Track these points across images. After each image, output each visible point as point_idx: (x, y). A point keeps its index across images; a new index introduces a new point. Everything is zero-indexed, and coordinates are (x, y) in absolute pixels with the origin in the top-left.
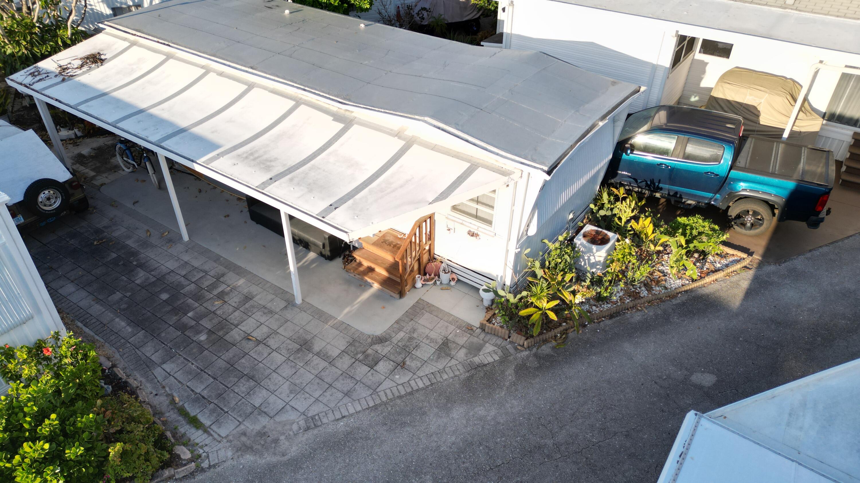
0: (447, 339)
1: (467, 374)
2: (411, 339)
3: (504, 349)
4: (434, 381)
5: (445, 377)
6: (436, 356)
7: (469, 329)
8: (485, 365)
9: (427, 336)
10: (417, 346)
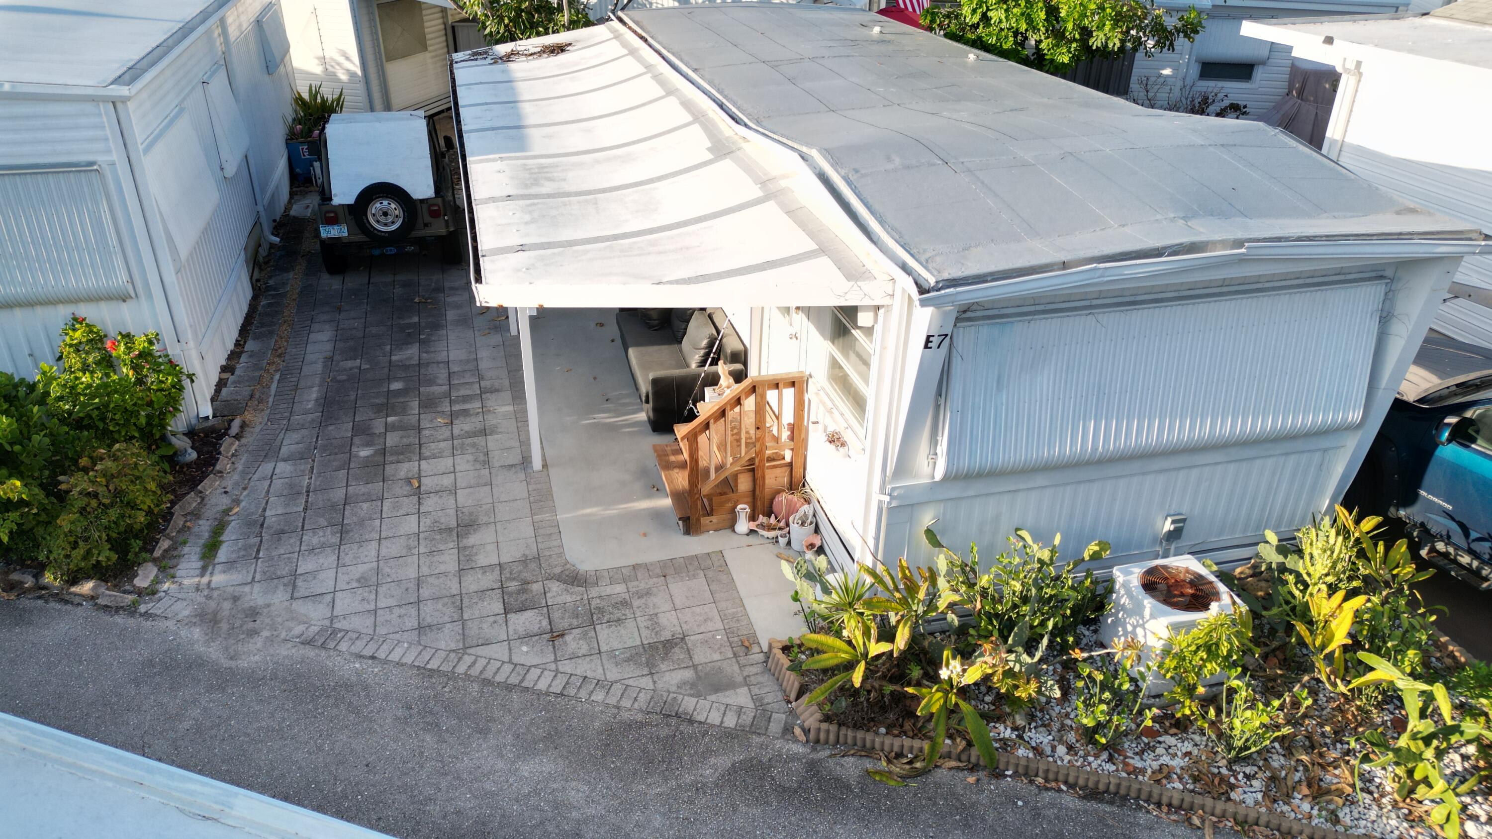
0: (683, 639)
1: (639, 717)
2: (625, 603)
3: (764, 714)
4: (572, 691)
5: (599, 696)
6: (627, 655)
7: (747, 644)
8: (691, 721)
9: (656, 614)
10: (619, 620)
